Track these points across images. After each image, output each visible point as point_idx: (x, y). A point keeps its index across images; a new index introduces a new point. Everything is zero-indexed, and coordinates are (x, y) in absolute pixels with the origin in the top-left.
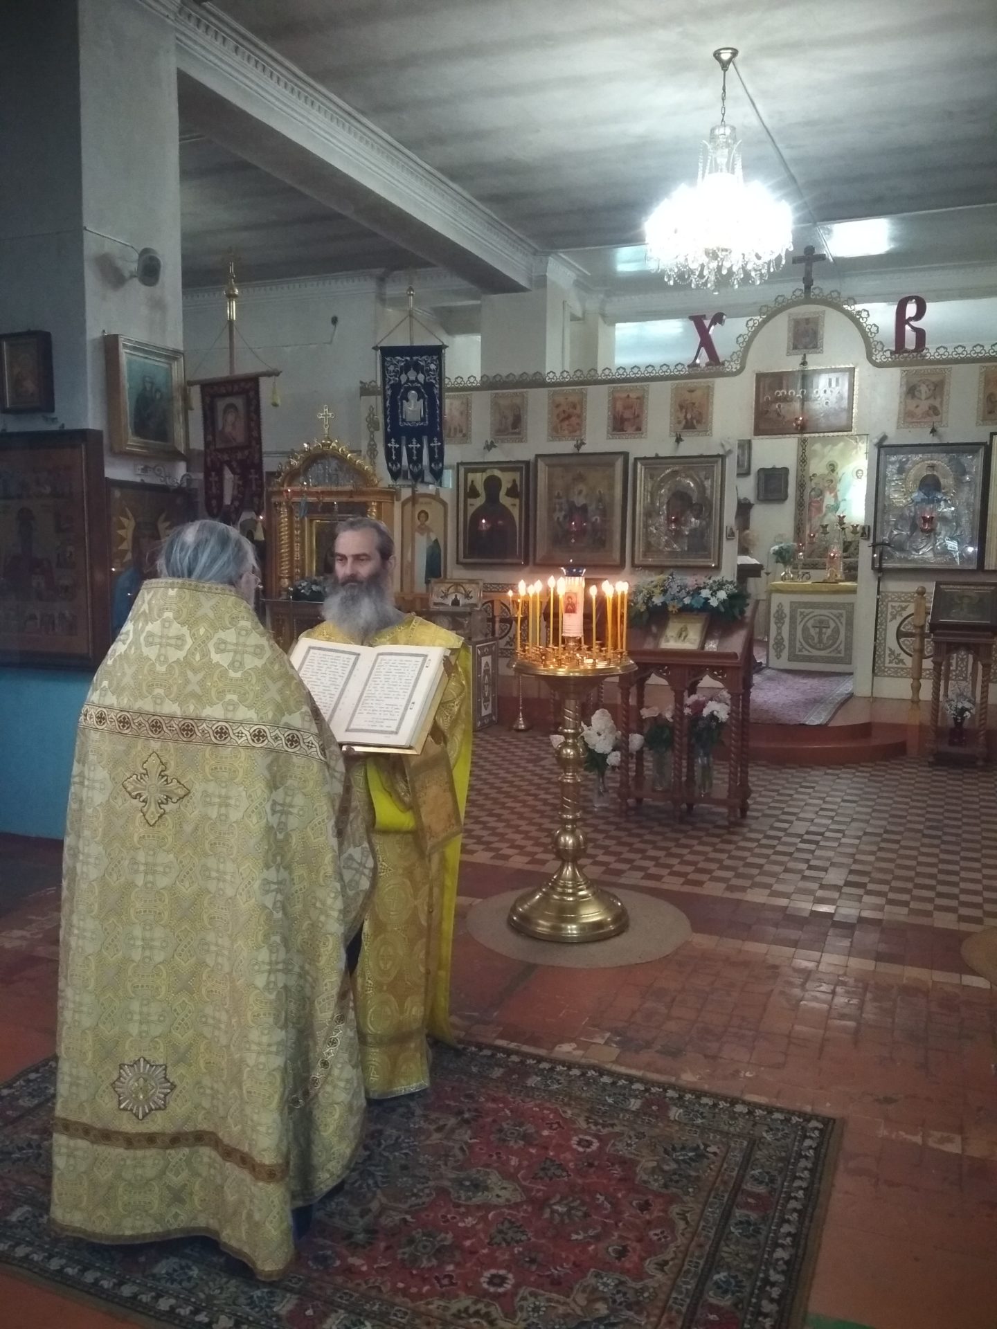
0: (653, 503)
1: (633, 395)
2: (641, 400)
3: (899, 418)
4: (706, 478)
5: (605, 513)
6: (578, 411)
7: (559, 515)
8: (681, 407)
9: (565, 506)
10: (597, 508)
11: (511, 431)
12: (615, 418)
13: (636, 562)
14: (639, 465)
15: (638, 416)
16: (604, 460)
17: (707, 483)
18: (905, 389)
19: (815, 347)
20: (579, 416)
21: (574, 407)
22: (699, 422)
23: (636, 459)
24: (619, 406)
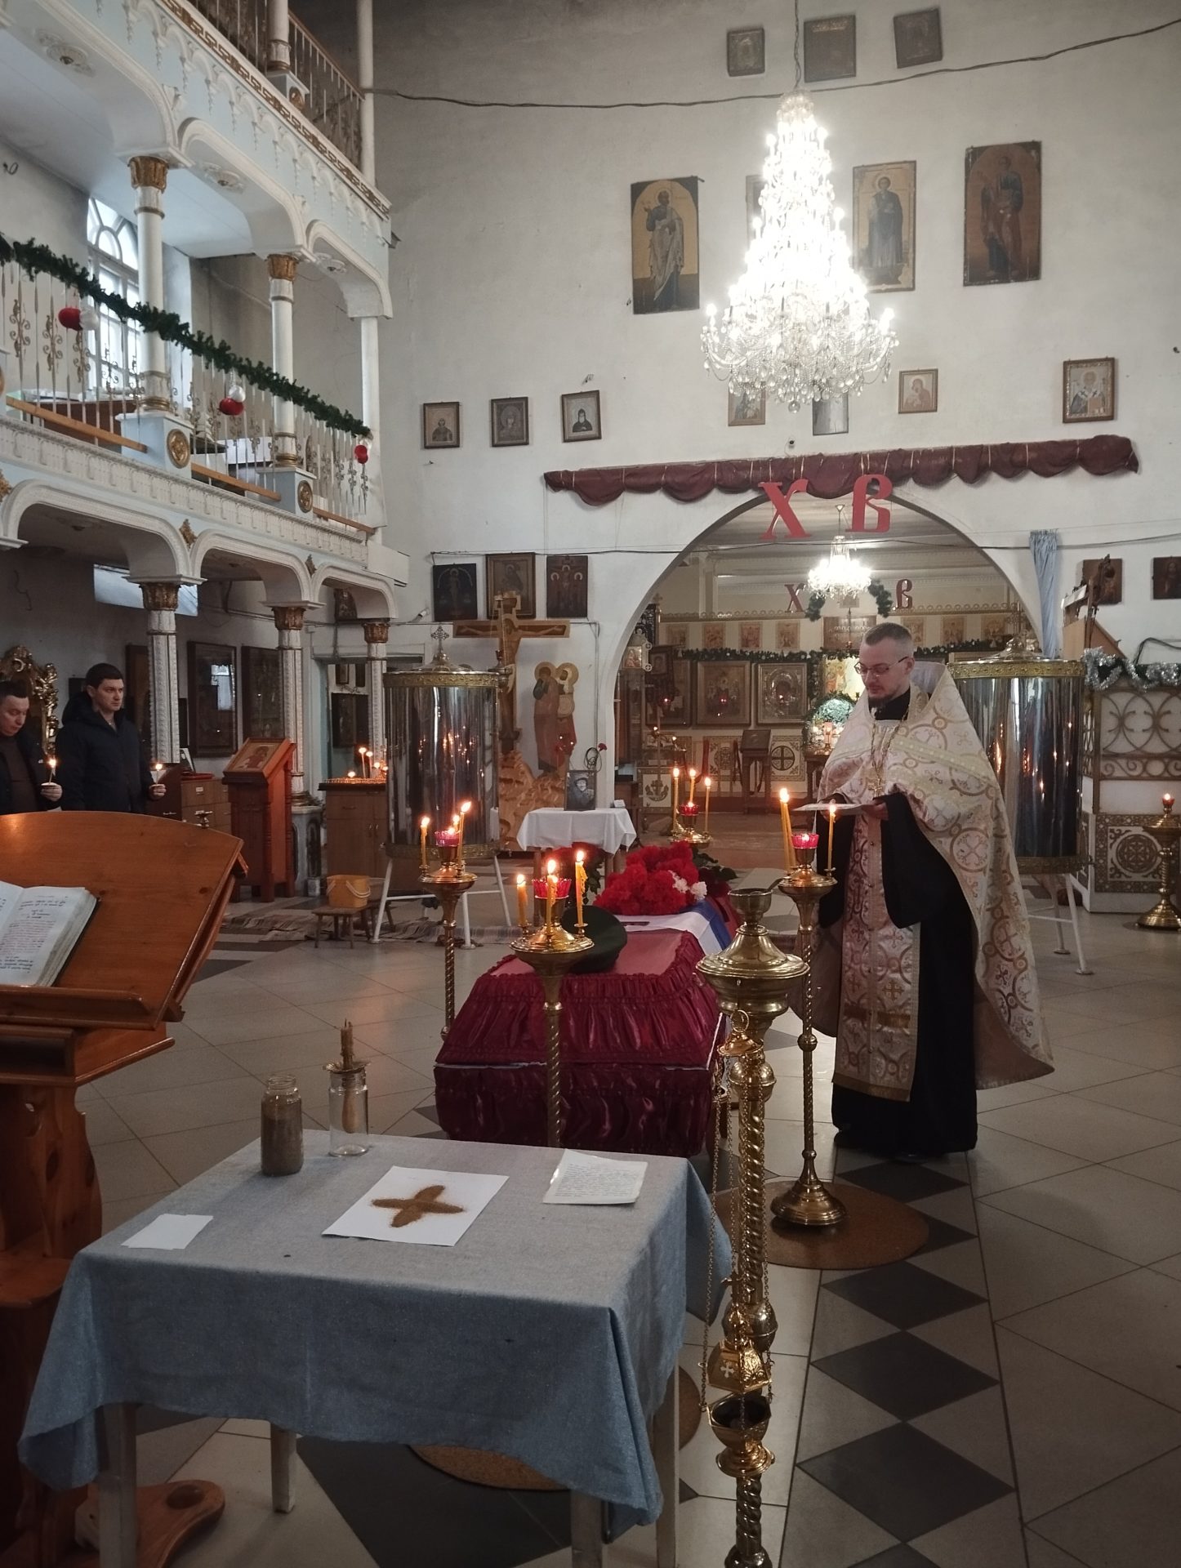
1: (753, 627)
2: (758, 629)
4: (798, 674)
6: (720, 635)
7: (711, 695)
8: (782, 635)
9: (715, 690)
10: (735, 691)
12: (743, 639)
13: (759, 722)
15: (757, 635)
17: (799, 677)
20: (721, 638)
21: (718, 633)
22: (792, 642)
24: (746, 633)
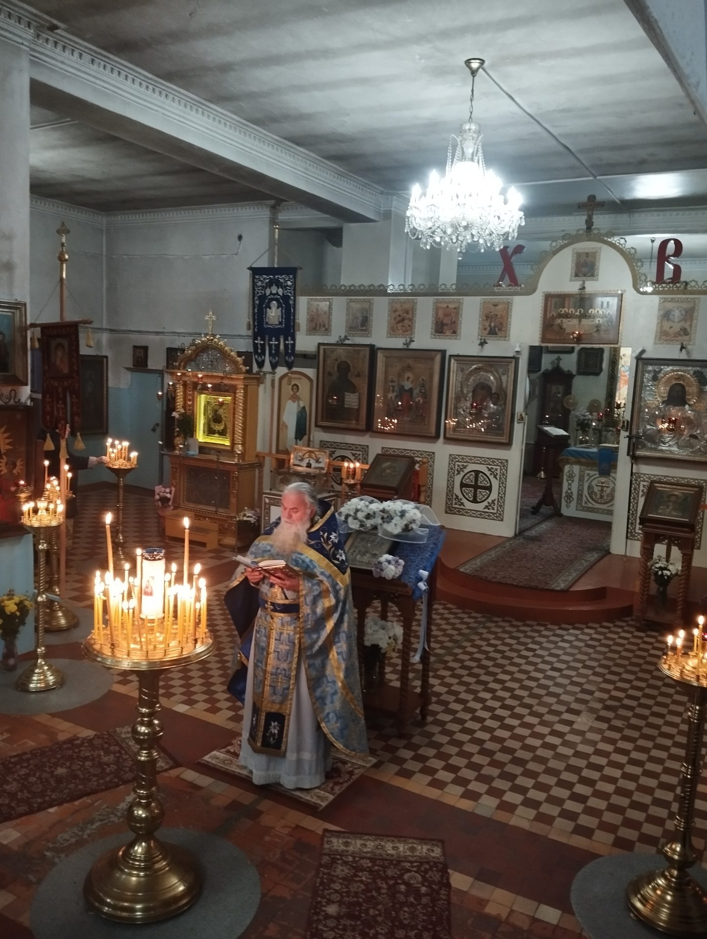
0: (462, 391)
1: (451, 306)
2: (457, 310)
3: (656, 336)
4: (503, 374)
5: (426, 395)
6: (410, 316)
8: (487, 317)
9: (397, 389)
10: (420, 392)
11: (360, 328)
12: (437, 322)
13: (448, 435)
14: (453, 361)
15: (454, 322)
16: (426, 355)
17: (504, 378)
18: (662, 312)
19: (593, 275)
20: (411, 320)
21: (407, 313)
22: (500, 330)
23: (451, 356)
24: (441, 314)
